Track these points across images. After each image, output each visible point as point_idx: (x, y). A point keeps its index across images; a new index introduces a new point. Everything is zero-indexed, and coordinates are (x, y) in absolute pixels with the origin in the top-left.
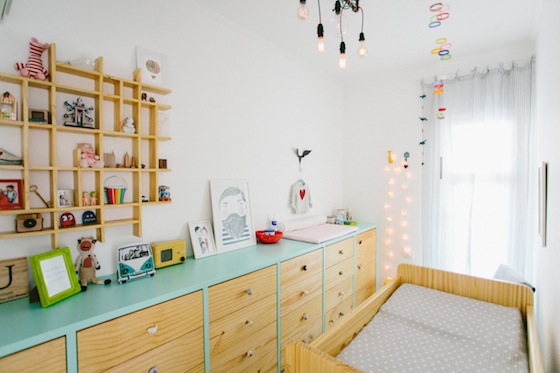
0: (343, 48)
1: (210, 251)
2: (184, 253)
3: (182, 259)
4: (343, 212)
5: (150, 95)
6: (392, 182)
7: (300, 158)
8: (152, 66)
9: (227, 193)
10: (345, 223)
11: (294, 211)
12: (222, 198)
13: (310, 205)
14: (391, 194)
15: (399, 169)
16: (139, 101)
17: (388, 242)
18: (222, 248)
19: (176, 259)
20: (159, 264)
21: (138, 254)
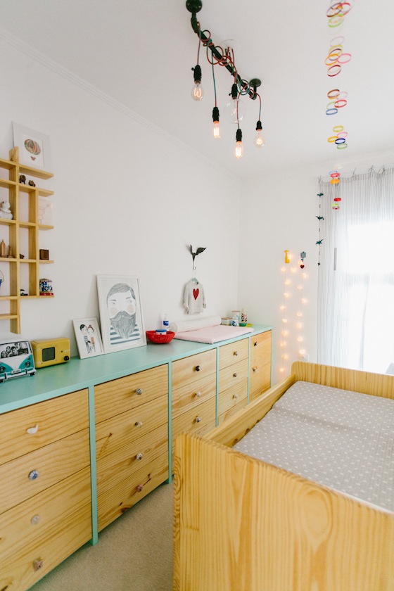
0: (239, 136)
1: (97, 350)
2: (68, 352)
3: (66, 358)
4: (238, 314)
5: (29, 178)
6: (288, 282)
7: (194, 255)
8: (31, 145)
9: (116, 289)
10: (241, 325)
11: (187, 312)
12: (110, 294)
13: (204, 305)
14: (287, 295)
15: (295, 270)
16: (17, 183)
17: (283, 344)
18: (109, 348)
19: (59, 358)
20: (40, 363)
21: (16, 351)
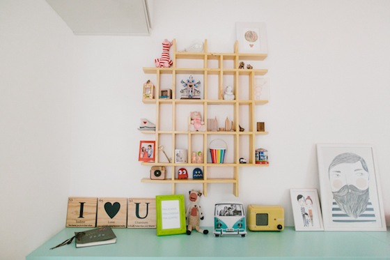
1: (316, 225)
2: (281, 221)
3: (279, 227)
5: (247, 63)
8: (251, 36)
9: (341, 159)
12: (333, 165)
16: (238, 70)
18: (329, 224)
19: (272, 225)
20: (253, 226)
